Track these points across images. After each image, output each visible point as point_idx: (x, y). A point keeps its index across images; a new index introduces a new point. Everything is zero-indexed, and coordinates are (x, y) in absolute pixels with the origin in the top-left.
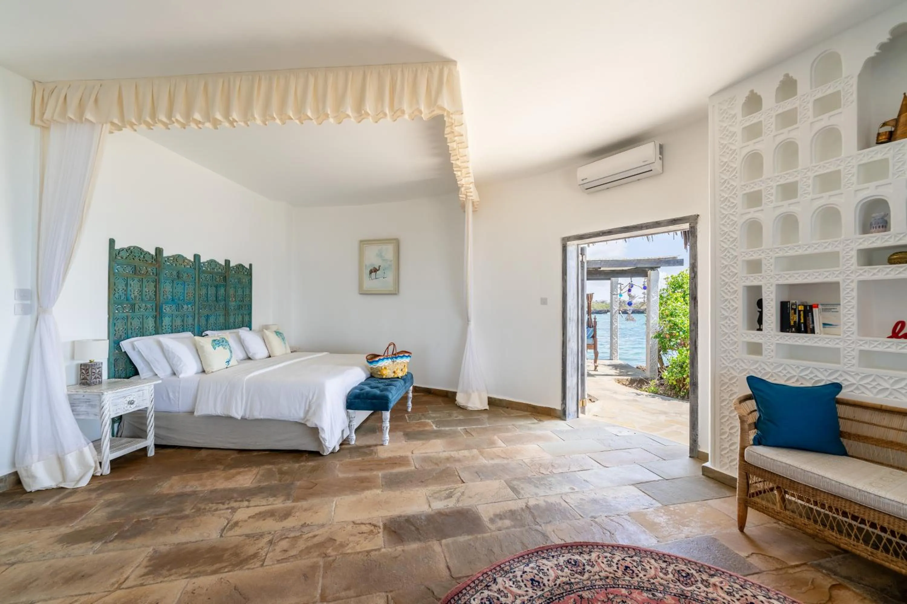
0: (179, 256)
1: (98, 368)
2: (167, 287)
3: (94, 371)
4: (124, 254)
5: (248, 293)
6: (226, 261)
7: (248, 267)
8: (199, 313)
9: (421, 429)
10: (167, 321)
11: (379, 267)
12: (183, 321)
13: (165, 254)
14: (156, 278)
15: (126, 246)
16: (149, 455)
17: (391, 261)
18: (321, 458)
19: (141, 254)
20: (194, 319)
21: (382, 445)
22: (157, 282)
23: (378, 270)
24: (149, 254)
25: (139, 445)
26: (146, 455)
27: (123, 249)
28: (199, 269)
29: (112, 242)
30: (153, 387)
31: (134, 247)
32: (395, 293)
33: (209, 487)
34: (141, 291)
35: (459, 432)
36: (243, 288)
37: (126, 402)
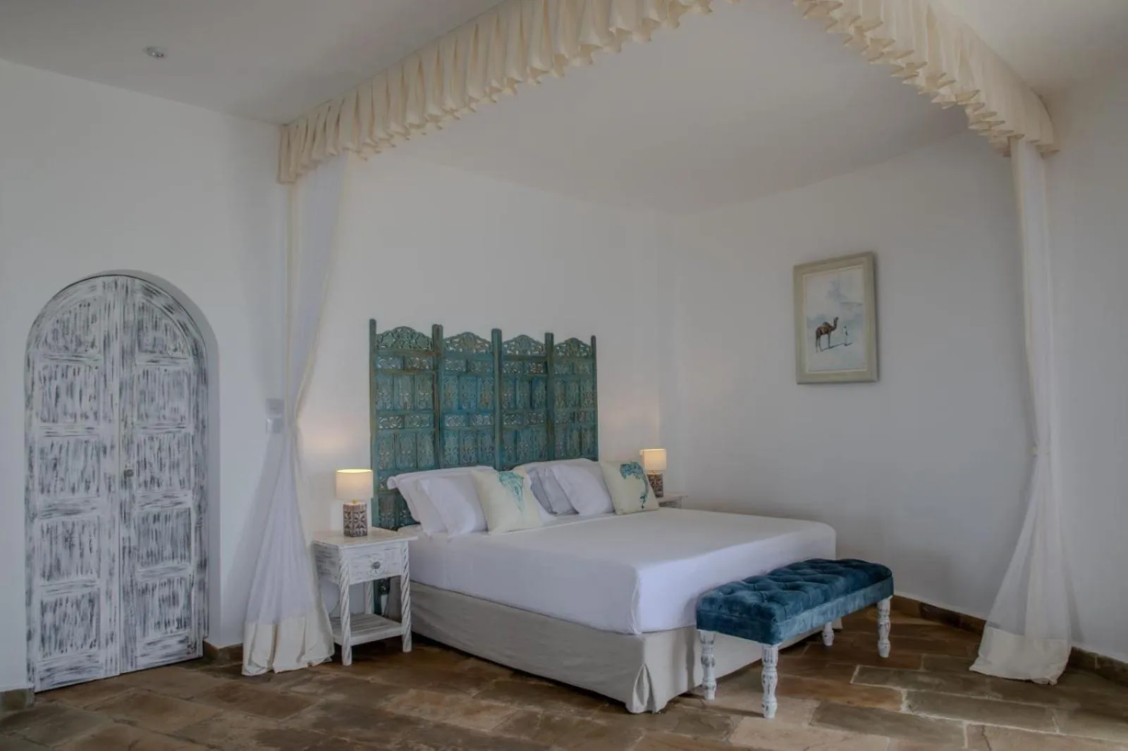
0: (468, 334)
1: (362, 512)
2: (450, 388)
3: (357, 516)
4: (390, 341)
5: (589, 389)
6: (547, 335)
7: (588, 342)
8: (502, 428)
9: (868, 705)
10: (451, 442)
11: (836, 320)
12: (476, 441)
13: (446, 334)
14: (434, 372)
15: (391, 328)
16: (404, 650)
17: (860, 305)
18: (626, 716)
19: (412, 337)
20: (494, 438)
21: (762, 715)
22: (435, 380)
23: (833, 329)
24: (423, 336)
25: (391, 631)
26: (401, 649)
27: (387, 333)
28: (500, 353)
29: (373, 323)
30: (406, 545)
31: (403, 328)
32: (871, 376)
33: (438, 719)
34: (413, 395)
35: (960, 732)
36: (578, 382)
37: (370, 564)
